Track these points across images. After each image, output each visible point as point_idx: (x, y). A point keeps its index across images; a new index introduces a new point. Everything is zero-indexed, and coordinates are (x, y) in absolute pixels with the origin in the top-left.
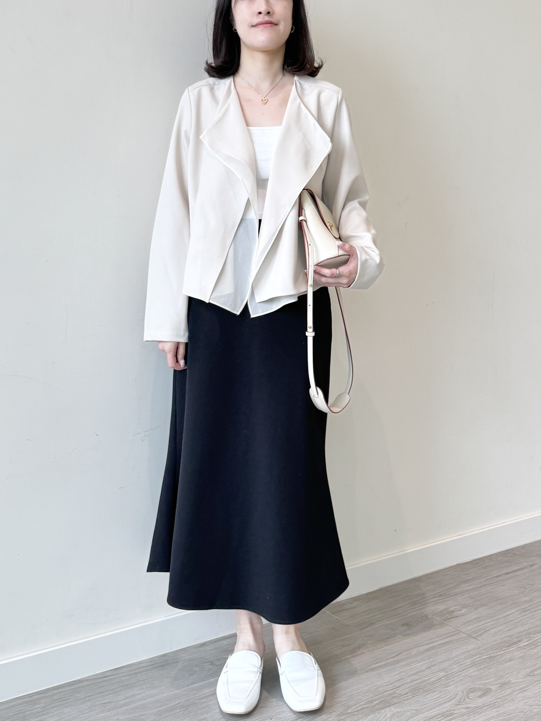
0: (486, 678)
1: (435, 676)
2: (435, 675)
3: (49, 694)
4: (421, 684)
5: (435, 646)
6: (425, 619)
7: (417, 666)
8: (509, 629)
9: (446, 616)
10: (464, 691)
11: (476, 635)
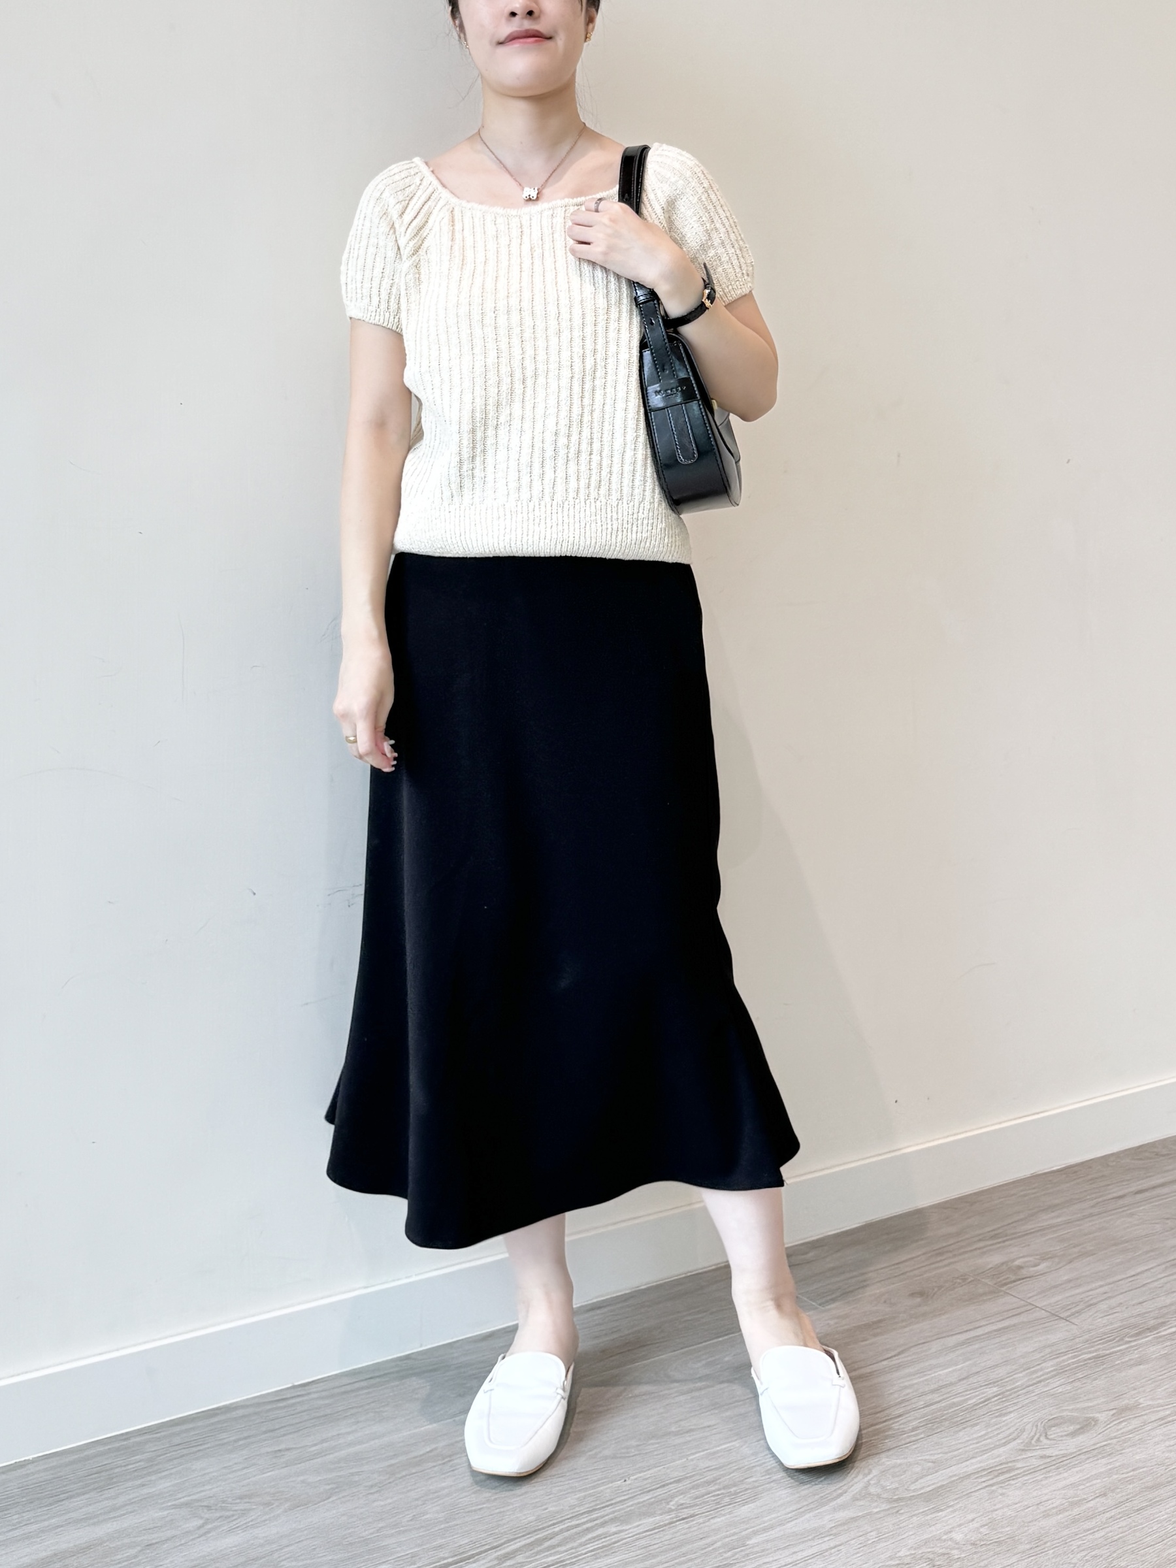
0: (1085, 1398)
1: (977, 1396)
2: (977, 1393)
3: (163, 1434)
4: (945, 1411)
5: (978, 1336)
6: (960, 1283)
7: (940, 1375)
8: (1141, 1300)
9: (1006, 1277)
10: (1039, 1424)
11: (1068, 1313)
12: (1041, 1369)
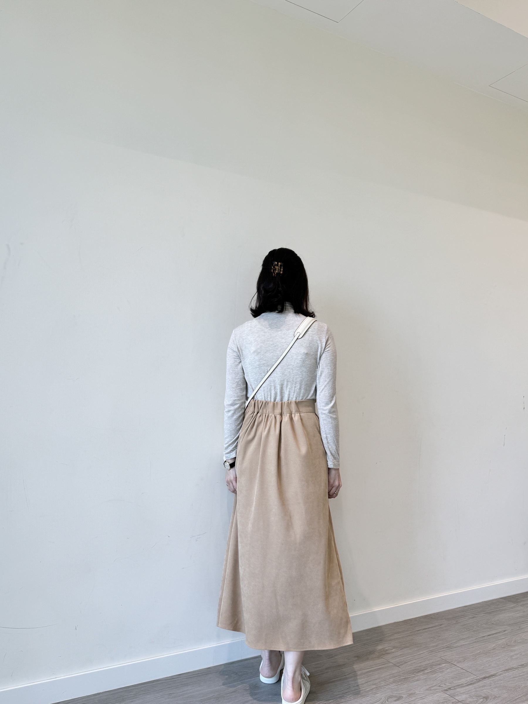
0: (400, 690)
2: (369, 687)
3: (139, 687)
8: (420, 662)
9: (382, 653)
10: (386, 697)
11: (398, 665)
12: (389, 681)
